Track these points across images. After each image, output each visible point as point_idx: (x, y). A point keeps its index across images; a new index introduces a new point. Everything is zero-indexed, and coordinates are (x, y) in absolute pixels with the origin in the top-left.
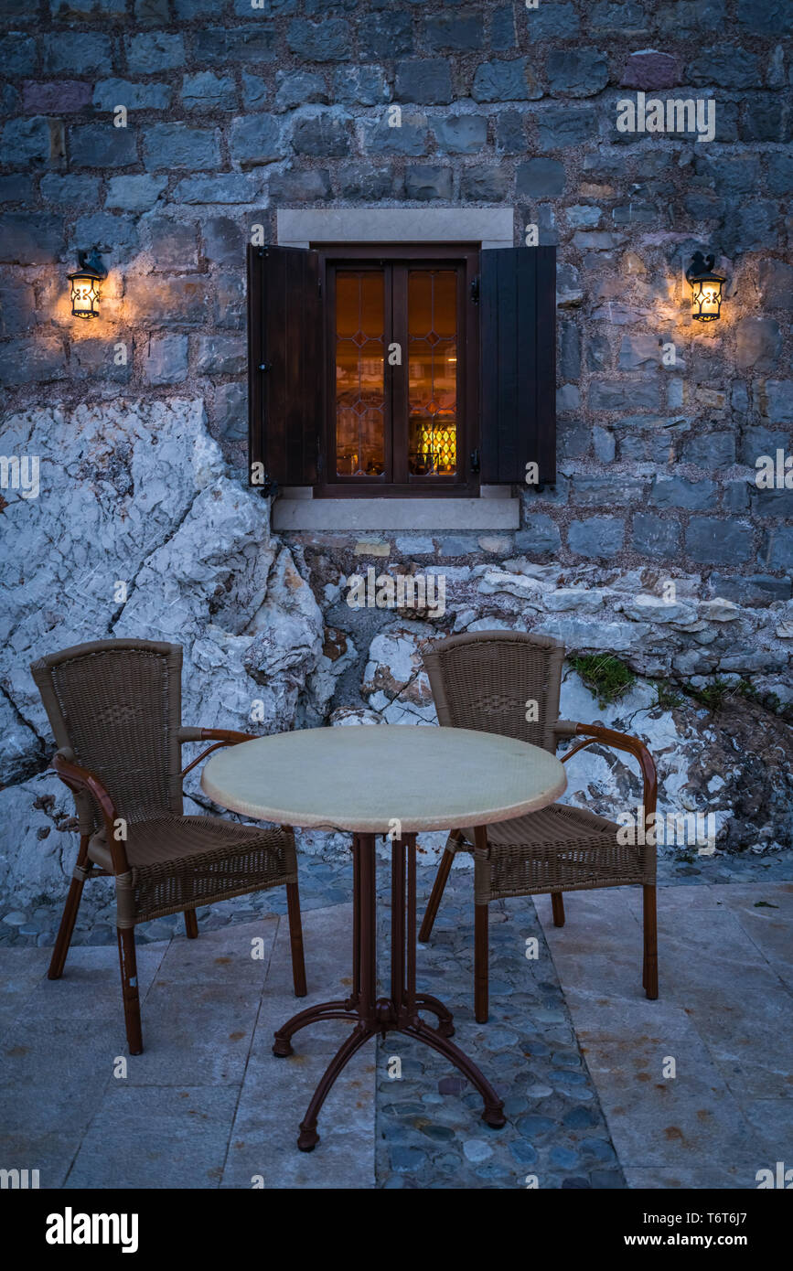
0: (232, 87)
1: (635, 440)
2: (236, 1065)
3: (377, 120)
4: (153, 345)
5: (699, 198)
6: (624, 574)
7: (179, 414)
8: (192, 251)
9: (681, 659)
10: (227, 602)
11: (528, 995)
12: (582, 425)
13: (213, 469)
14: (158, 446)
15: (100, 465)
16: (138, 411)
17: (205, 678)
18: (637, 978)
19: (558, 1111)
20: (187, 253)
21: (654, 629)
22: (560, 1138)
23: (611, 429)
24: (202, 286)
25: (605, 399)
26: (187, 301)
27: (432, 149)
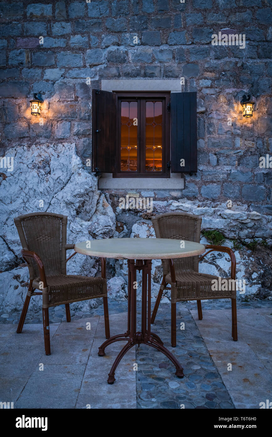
0: (87, 40)
1: (224, 158)
2: (85, 359)
3: (136, 51)
4: (58, 125)
5: (244, 77)
6: (220, 204)
7: (67, 148)
8: (72, 94)
9: (241, 232)
10: (82, 211)
11: (190, 339)
12: (206, 153)
13: (78, 166)
14: (60, 158)
15: (39, 164)
16: (53, 148)
17: (74, 235)
18: (230, 335)
19: (203, 373)
20: (71, 95)
21: (232, 221)
22: (204, 381)
23: (215, 154)
24: (76, 106)
25: (213, 144)
26: (70, 111)
27: (154, 60)
